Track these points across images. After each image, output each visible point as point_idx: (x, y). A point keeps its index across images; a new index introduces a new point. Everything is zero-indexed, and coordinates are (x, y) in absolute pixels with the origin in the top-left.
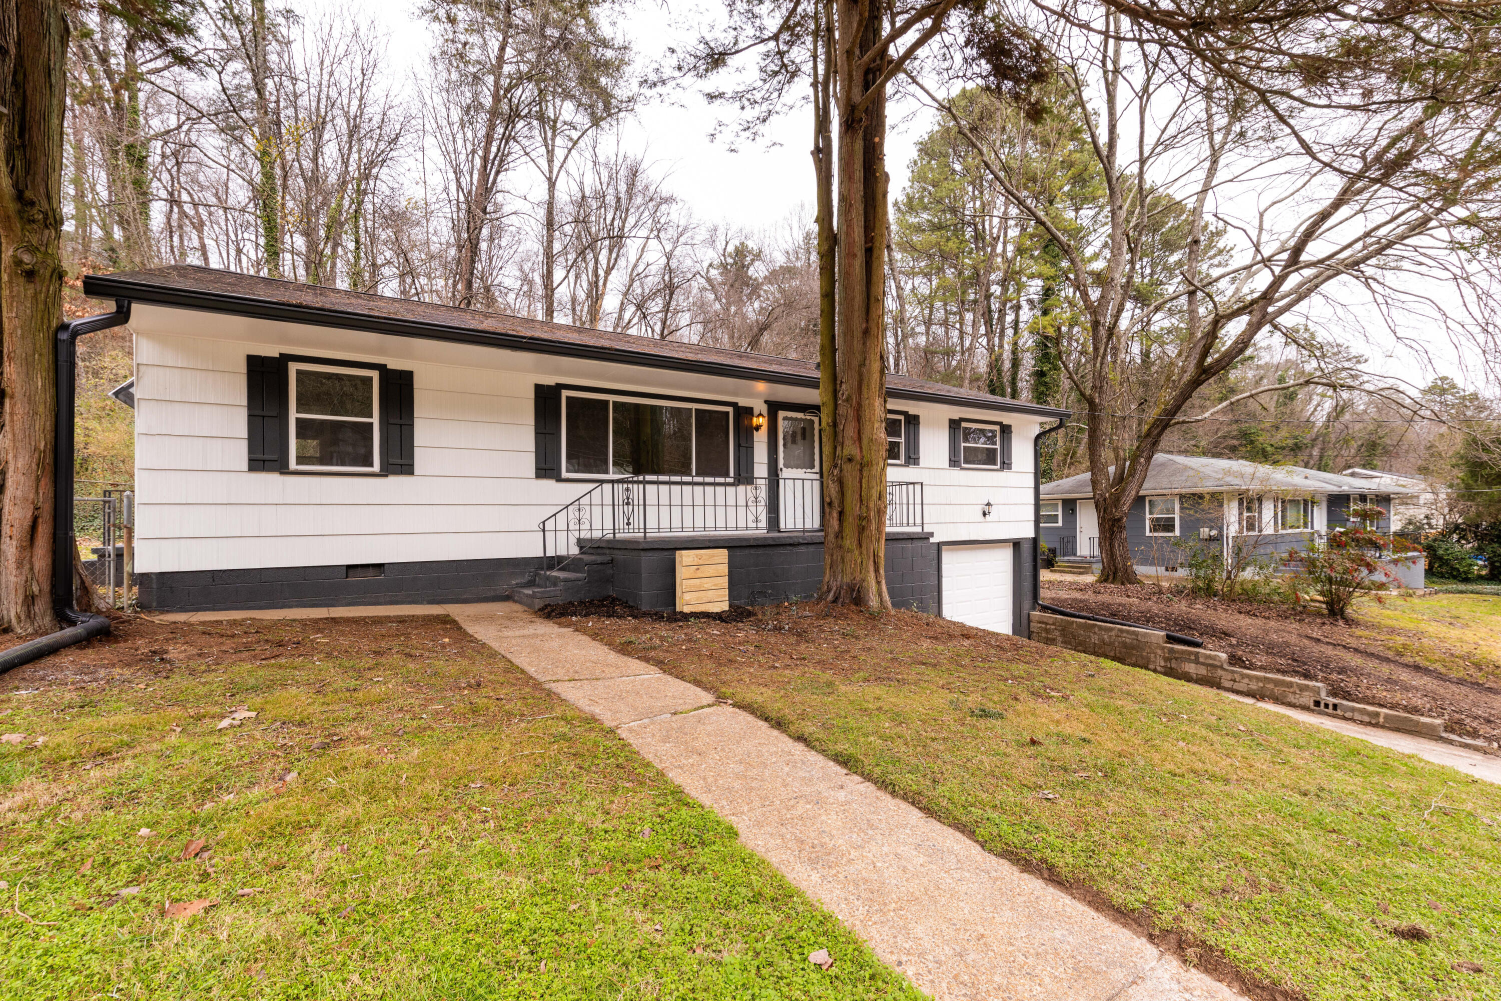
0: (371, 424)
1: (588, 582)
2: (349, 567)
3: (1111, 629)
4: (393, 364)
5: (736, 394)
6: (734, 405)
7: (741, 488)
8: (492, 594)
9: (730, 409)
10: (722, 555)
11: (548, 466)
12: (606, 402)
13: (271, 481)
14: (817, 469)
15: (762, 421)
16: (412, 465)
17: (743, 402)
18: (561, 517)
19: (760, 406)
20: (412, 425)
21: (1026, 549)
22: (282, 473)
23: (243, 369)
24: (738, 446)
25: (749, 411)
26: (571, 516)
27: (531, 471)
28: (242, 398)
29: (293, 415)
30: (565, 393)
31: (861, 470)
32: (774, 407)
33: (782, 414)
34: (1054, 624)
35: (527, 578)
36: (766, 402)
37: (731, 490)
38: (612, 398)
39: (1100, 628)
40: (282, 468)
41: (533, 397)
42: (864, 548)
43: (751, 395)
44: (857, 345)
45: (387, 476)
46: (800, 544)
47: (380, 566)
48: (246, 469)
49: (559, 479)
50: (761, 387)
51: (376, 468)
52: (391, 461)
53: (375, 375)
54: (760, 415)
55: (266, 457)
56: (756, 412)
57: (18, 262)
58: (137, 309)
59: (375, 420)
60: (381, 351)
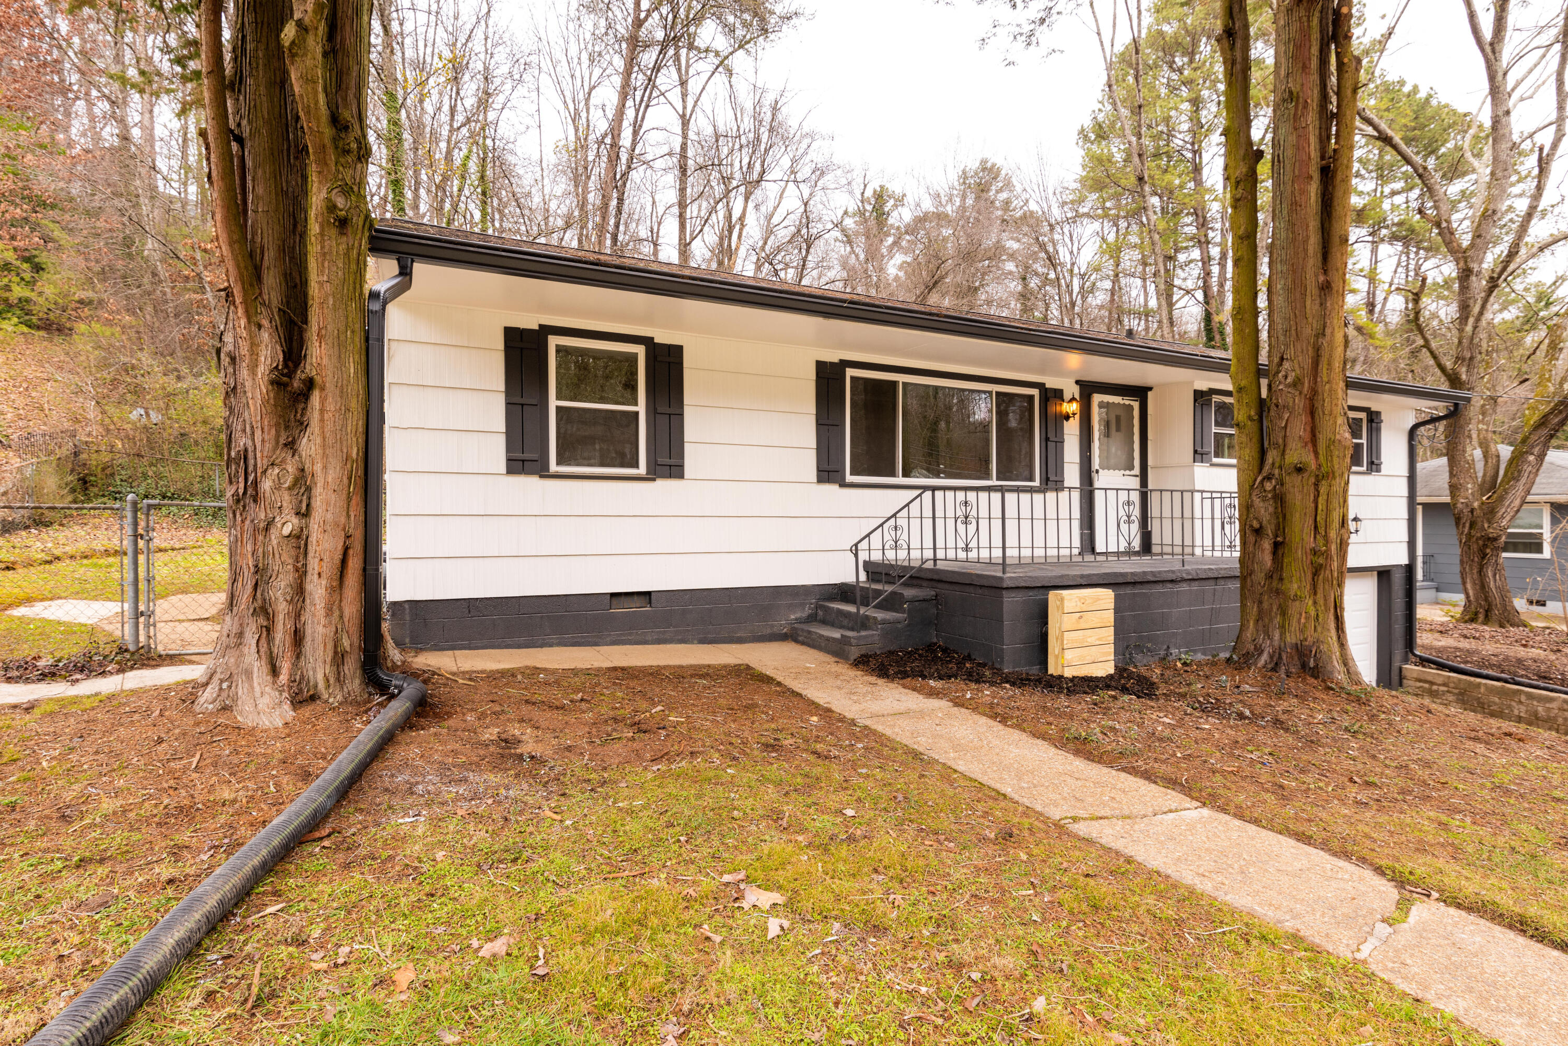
0: (637, 413)
1: (908, 625)
2: (613, 595)
3: (1552, 700)
4: (662, 337)
5: (1042, 372)
6: (1040, 386)
7: (1051, 496)
8: (769, 631)
9: (1035, 392)
10: (1106, 597)
11: (831, 467)
12: (894, 384)
13: (530, 483)
14: (1137, 471)
15: (1074, 407)
16: (682, 466)
17: (1052, 382)
18: (876, 538)
19: (1071, 389)
20: (681, 415)
21: (1398, 580)
22: (541, 477)
23: (501, 345)
24: (1046, 440)
25: (1058, 394)
26: (887, 537)
27: (812, 475)
28: (499, 383)
29: (554, 403)
30: (850, 372)
31: (1316, 485)
32: (1088, 388)
33: (1097, 398)
34: (1444, 685)
35: (807, 612)
36: (1077, 382)
37: (1038, 497)
38: (901, 378)
39: (1530, 696)
40: (543, 472)
41: (813, 376)
42: (1320, 595)
43: (1060, 372)
44: (1312, 306)
45: (654, 480)
46: (1184, 580)
47: (647, 595)
48: (504, 470)
49: (844, 485)
50: (1074, 361)
51: (642, 470)
52: (660, 461)
53: (640, 350)
54: (1073, 399)
55: (527, 456)
56: (1067, 395)
57: (331, 207)
58: (419, 269)
59: (641, 408)
60: (647, 320)
